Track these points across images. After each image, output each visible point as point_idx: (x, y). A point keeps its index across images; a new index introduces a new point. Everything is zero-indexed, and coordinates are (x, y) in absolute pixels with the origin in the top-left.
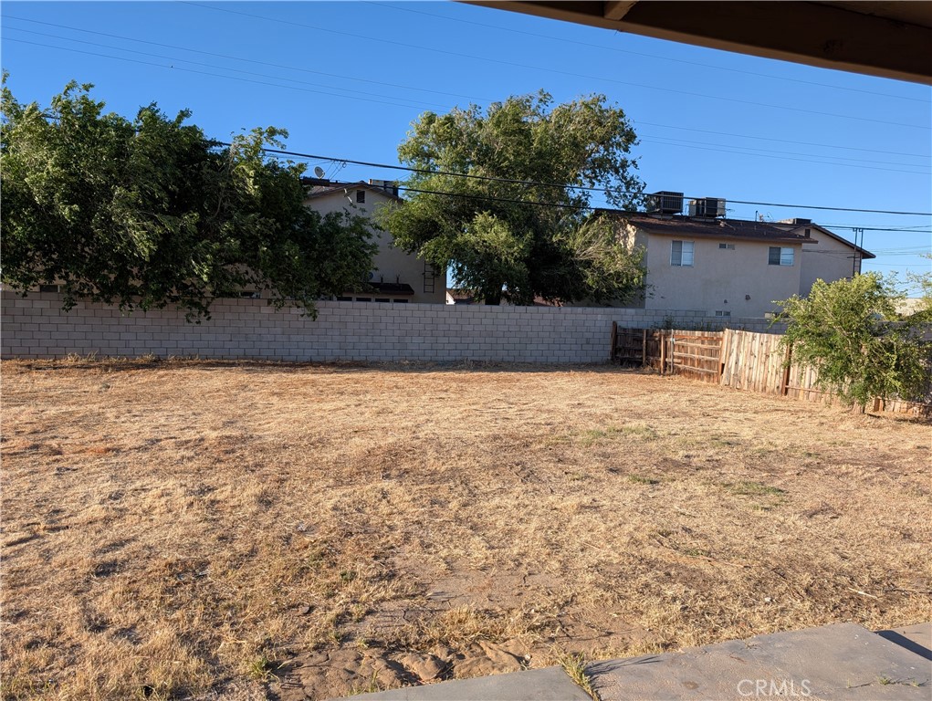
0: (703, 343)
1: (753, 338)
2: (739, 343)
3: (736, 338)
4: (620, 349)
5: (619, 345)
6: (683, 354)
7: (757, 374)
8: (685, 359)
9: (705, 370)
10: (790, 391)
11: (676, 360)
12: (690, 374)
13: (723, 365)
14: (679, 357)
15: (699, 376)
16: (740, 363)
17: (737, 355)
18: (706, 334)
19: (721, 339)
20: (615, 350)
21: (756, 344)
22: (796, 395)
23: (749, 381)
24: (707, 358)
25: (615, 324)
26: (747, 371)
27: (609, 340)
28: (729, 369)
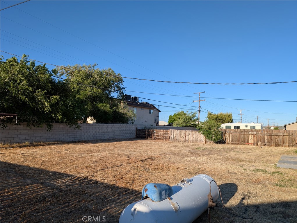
0: (163, 132)
1: (177, 131)
2: (174, 132)
3: (173, 131)
4: (138, 134)
5: (138, 133)
6: (158, 135)
7: (179, 138)
8: (159, 136)
9: (164, 138)
10: (187, 141)
11: (156, 136)
12: (160, 139)
13: (170, 137)
14: (157, 136)
15: (163, 140)
16: (174, 136)
17: (173, 135)
18: (164, 130)
19: (169, 131)
20: (137, 134)
21: (178, 132)
22: (188, 142)
23: (177, 140)
24: (164, 135)
25: (136, 128)
26: (176, 138)
27: (135, 132)
28: (171, 138)
